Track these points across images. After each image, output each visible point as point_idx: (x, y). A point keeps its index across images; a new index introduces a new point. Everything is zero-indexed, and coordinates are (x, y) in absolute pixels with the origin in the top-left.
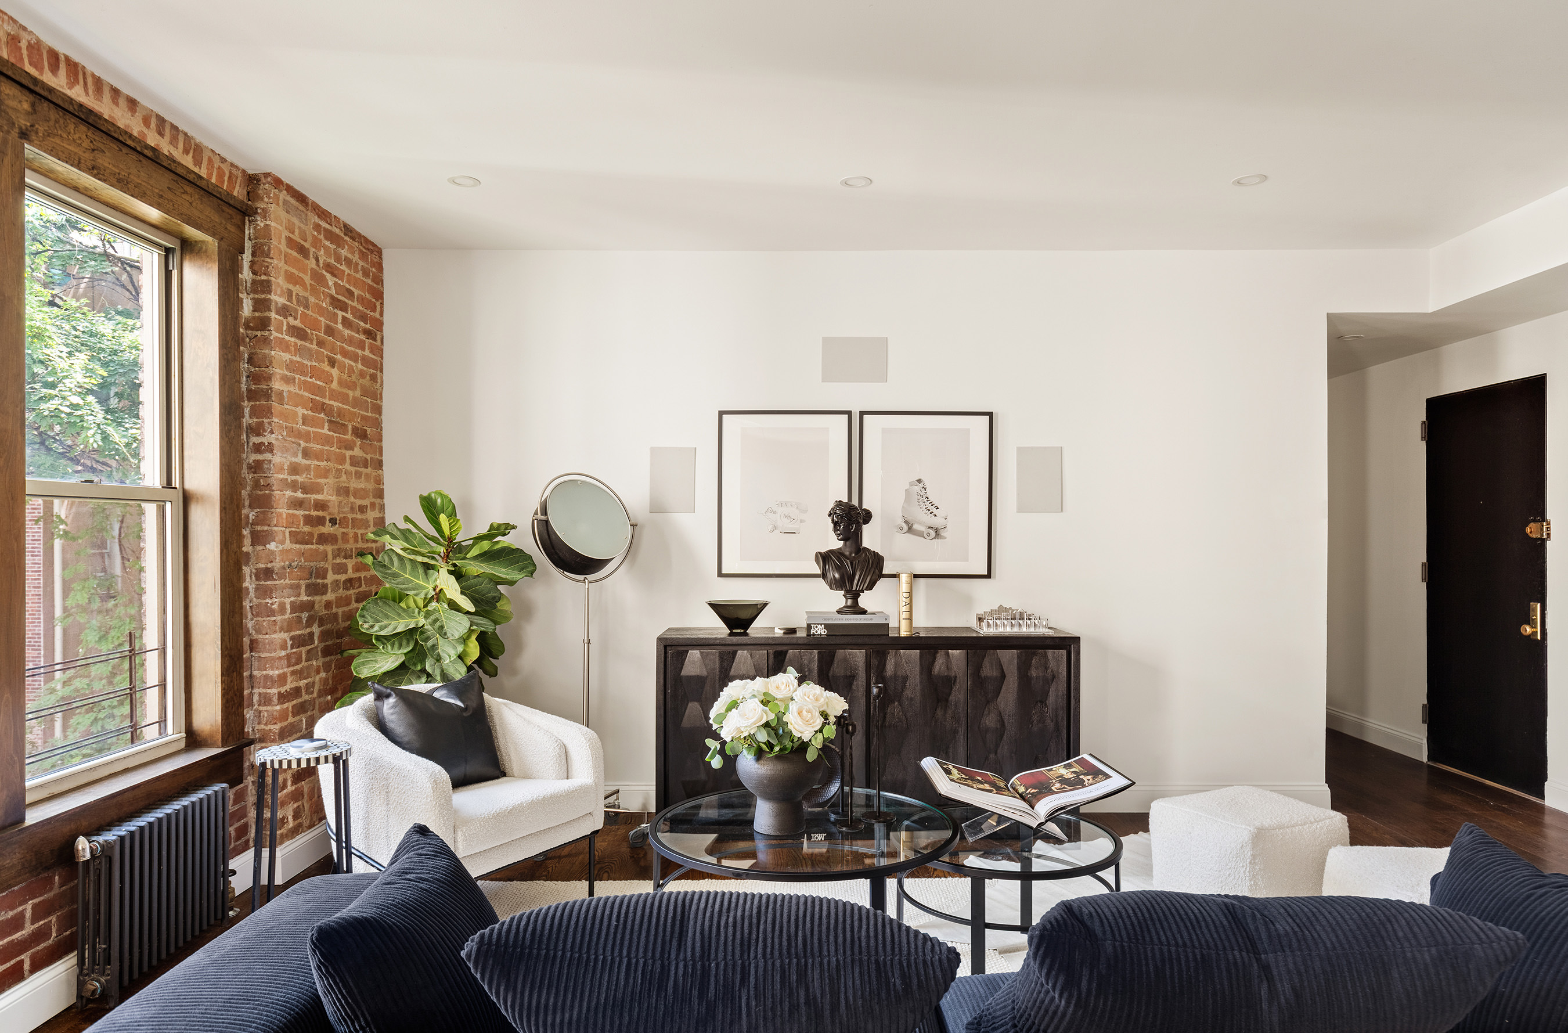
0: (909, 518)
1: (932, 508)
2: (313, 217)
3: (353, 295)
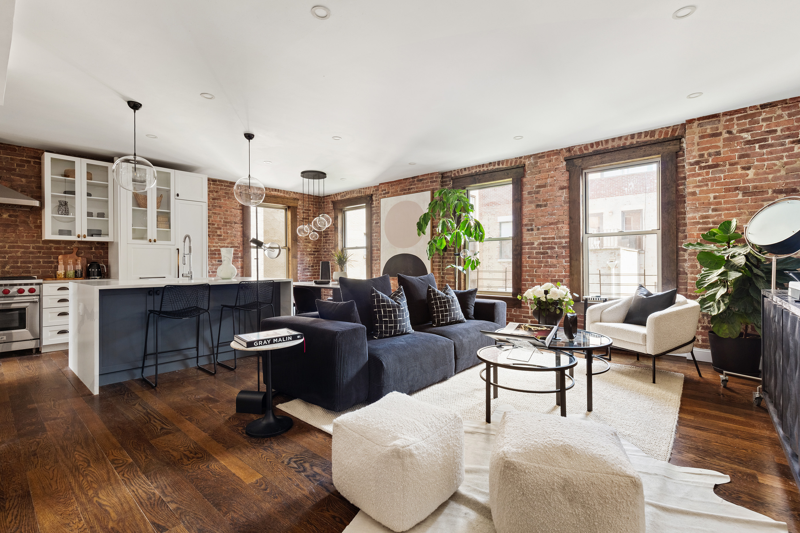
2: (723, 119)
3: (776, 131)
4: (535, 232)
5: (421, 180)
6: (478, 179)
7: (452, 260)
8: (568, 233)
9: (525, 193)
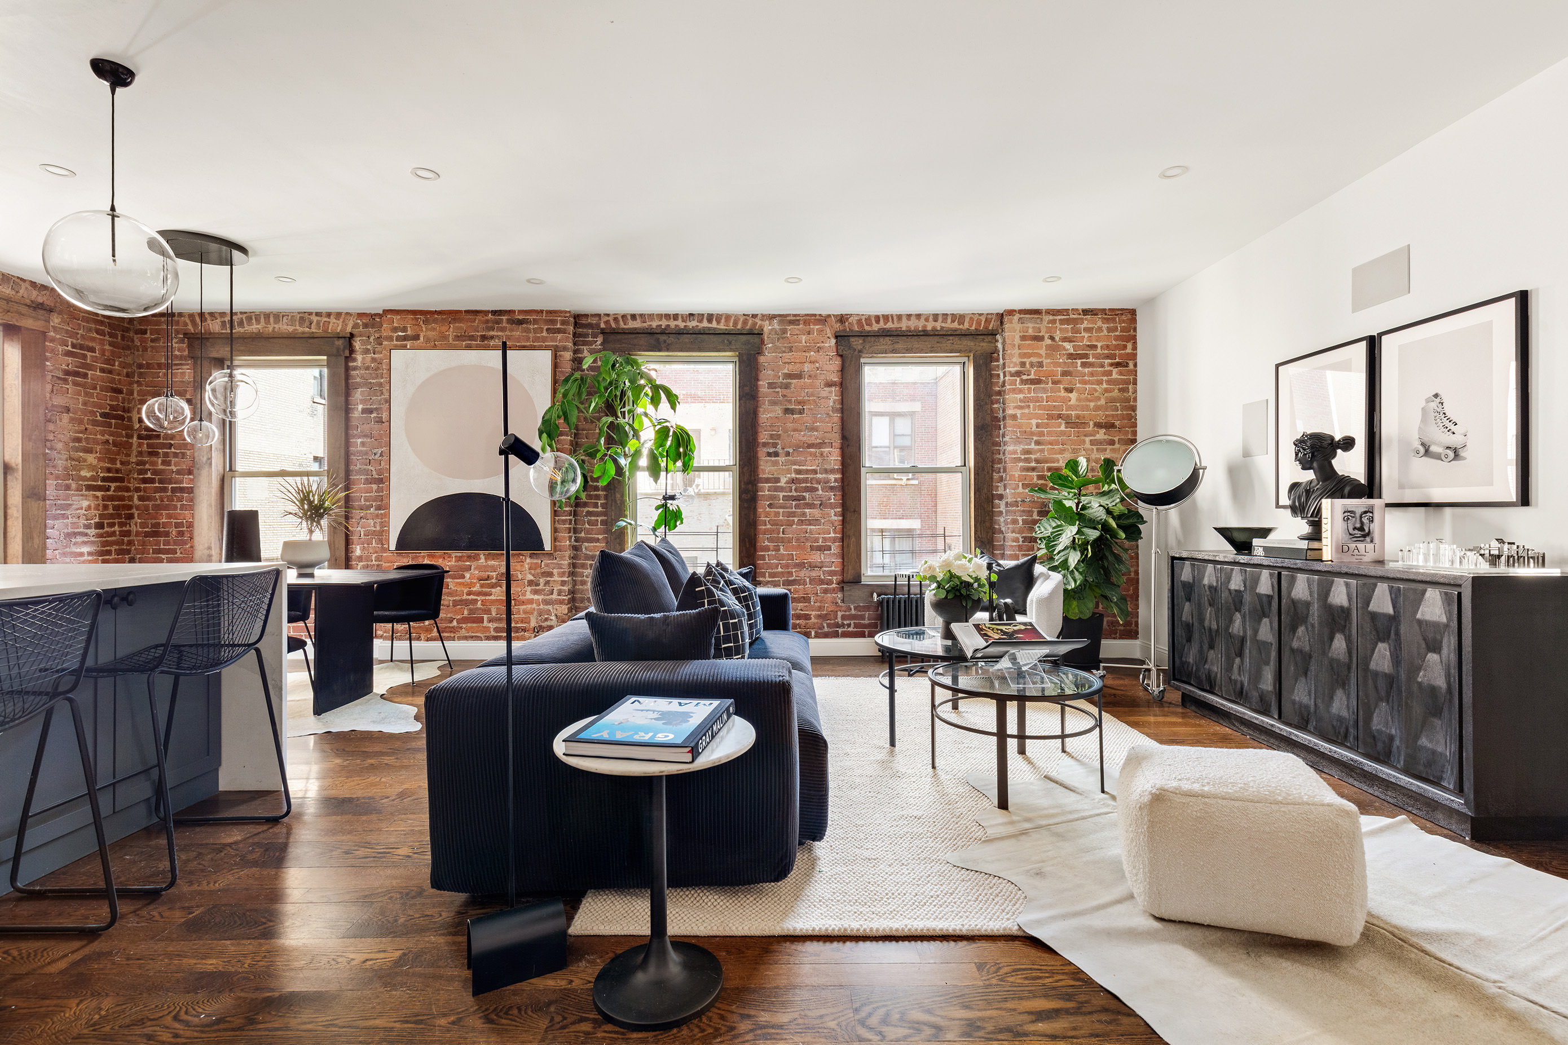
0: (1426, 440)
1: (1449, 424)
2: (1048, 318)
3: (1096, 347)
4: (781, 459)
5: (520, 322)
6: (665, 342)
7: (600, 509)
8: (839, 463)
9: (763, 384)
